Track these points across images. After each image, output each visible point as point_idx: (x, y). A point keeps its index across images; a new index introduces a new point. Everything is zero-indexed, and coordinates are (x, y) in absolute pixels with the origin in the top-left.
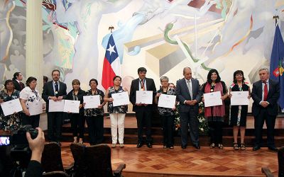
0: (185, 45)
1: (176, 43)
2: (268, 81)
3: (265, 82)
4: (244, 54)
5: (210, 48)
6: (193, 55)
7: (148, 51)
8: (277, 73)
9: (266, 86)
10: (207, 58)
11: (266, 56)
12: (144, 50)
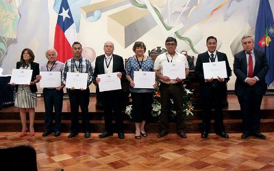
0: (155, 9)
1: (145, 7)
2: (252, 52)
3: (249, 53)
4: (225, 20)
5: (186, 13)
6: (165, 21)
7: (111, 16)
8: (263, 43)
9: (251, 57)
10: (182, 25)
11: (250, 23)
12: (105, 15)
